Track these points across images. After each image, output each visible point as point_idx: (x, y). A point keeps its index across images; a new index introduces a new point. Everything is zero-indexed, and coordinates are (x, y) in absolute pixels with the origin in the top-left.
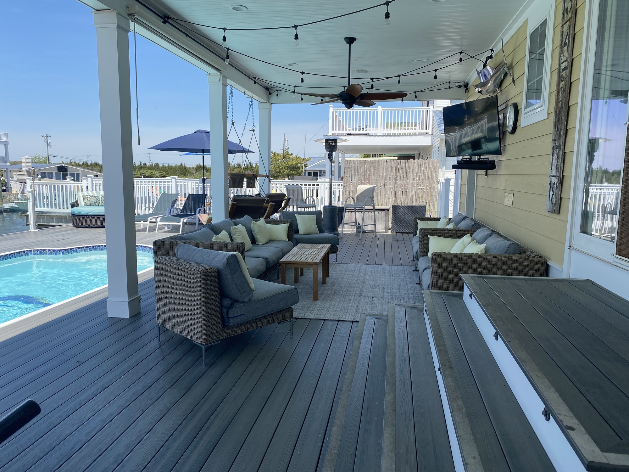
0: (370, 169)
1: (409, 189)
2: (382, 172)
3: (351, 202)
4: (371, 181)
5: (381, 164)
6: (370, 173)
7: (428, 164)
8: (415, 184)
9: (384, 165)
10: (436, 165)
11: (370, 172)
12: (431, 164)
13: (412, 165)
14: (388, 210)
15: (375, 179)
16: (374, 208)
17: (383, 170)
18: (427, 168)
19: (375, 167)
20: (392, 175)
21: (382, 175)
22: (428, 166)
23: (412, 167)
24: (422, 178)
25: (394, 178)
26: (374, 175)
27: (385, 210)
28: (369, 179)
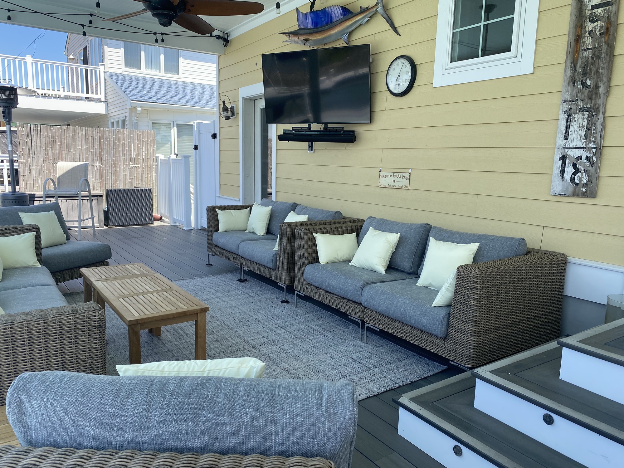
0: (61, 139)
1: (120, 167)
2: (80, 143)
3: (51, 187)
4: (64, 155)
5: (78, 132)
6: (61, 145)
7: (142, 136)
8: (128, 162)
9: (82, 134)
10: (152, 138)
11: (61, 142)
12: (146, 135)
13: (122, 136)
14: (102, 196)
15: (70, 153)
16: (90, 193)
17: (82, 141)
18: (142, 141)
19: (69, 136)
20: (94, 149)
21: (80, 147)
22: (142, 138)
23: (122, 138)
24: (136, 154)
25: (98, 152)
26: (68, 147)
27: (96, 196)
28: (60, 153)
